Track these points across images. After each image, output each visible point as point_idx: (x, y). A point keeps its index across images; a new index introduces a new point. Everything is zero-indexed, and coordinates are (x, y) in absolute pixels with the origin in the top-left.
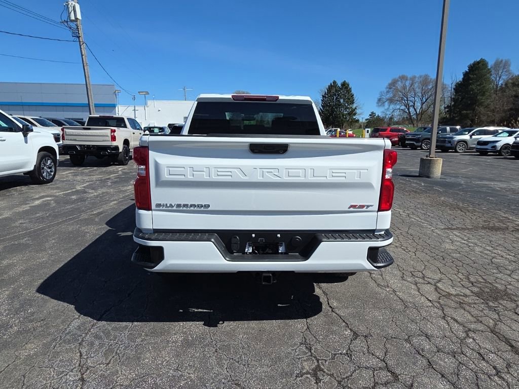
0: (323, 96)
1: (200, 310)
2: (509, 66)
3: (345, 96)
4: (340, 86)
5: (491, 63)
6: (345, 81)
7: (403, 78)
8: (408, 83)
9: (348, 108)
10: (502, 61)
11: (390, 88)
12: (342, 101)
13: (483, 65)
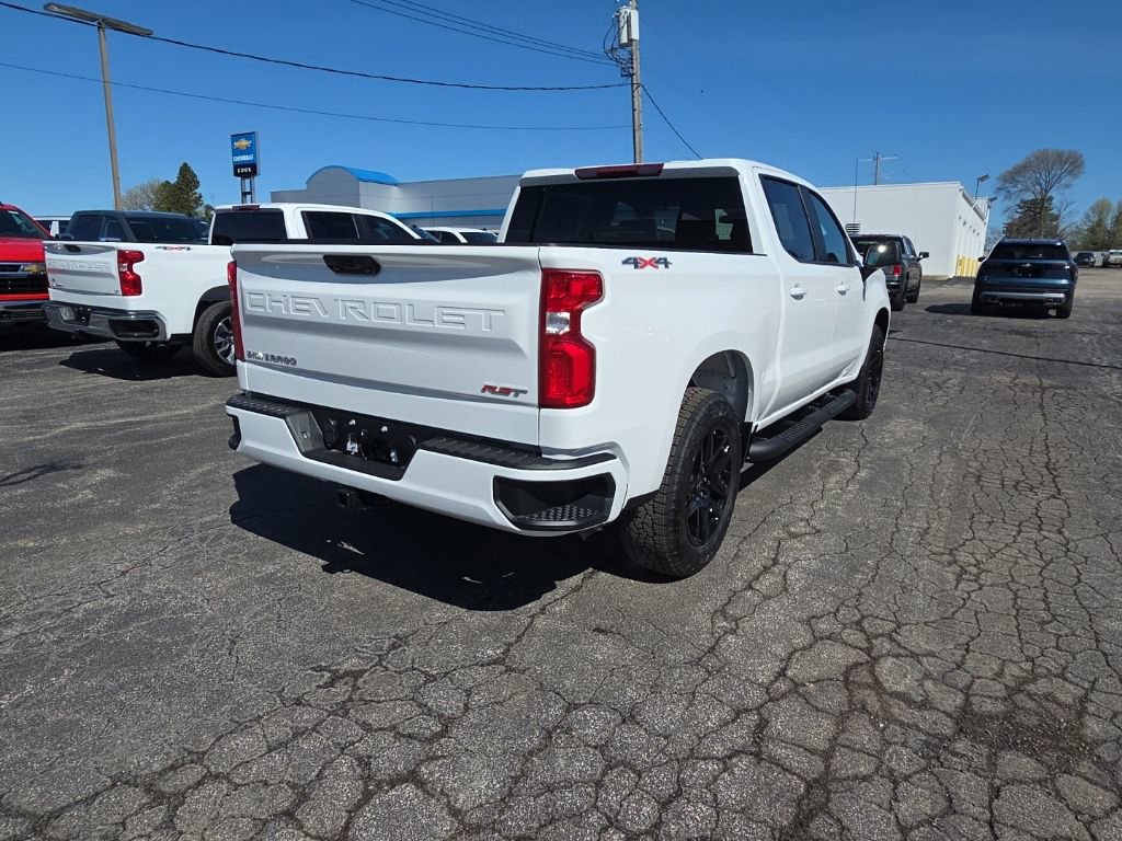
1: (351, 548)
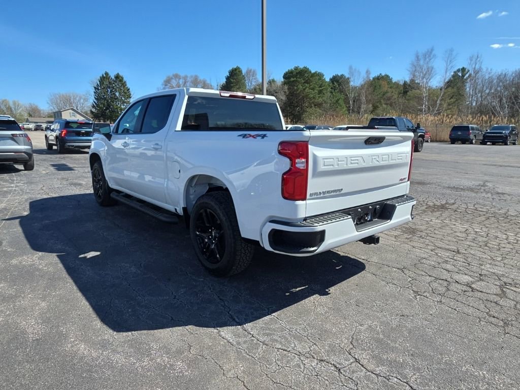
0: (95, 88)
2: (256, 74)
3: (121, 90)
4: (113, 78)
5: (244, 72)
6: (118, 73)
7: (177, 76)
8: (181, 82)
9: (125, 102)
10: (251, 70)
11: (166, 85)
12: (117, 94)
13: (239, 71)
